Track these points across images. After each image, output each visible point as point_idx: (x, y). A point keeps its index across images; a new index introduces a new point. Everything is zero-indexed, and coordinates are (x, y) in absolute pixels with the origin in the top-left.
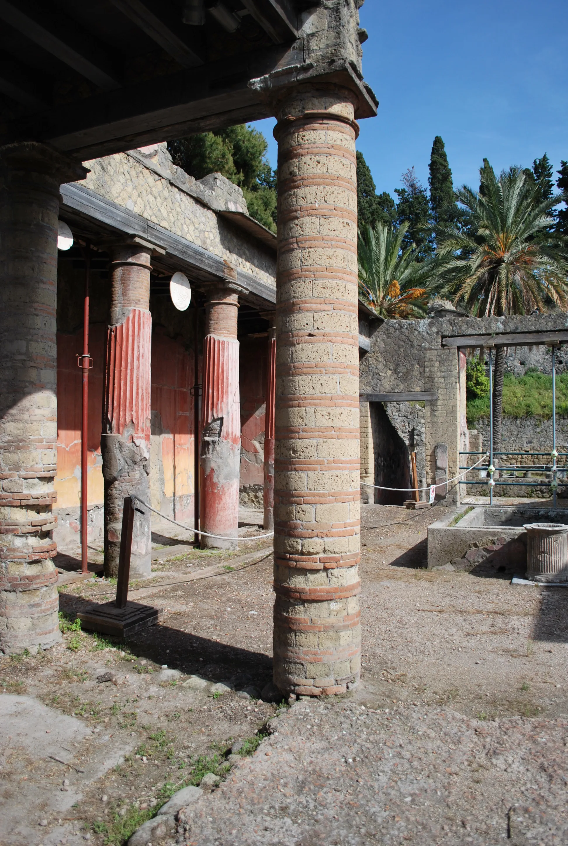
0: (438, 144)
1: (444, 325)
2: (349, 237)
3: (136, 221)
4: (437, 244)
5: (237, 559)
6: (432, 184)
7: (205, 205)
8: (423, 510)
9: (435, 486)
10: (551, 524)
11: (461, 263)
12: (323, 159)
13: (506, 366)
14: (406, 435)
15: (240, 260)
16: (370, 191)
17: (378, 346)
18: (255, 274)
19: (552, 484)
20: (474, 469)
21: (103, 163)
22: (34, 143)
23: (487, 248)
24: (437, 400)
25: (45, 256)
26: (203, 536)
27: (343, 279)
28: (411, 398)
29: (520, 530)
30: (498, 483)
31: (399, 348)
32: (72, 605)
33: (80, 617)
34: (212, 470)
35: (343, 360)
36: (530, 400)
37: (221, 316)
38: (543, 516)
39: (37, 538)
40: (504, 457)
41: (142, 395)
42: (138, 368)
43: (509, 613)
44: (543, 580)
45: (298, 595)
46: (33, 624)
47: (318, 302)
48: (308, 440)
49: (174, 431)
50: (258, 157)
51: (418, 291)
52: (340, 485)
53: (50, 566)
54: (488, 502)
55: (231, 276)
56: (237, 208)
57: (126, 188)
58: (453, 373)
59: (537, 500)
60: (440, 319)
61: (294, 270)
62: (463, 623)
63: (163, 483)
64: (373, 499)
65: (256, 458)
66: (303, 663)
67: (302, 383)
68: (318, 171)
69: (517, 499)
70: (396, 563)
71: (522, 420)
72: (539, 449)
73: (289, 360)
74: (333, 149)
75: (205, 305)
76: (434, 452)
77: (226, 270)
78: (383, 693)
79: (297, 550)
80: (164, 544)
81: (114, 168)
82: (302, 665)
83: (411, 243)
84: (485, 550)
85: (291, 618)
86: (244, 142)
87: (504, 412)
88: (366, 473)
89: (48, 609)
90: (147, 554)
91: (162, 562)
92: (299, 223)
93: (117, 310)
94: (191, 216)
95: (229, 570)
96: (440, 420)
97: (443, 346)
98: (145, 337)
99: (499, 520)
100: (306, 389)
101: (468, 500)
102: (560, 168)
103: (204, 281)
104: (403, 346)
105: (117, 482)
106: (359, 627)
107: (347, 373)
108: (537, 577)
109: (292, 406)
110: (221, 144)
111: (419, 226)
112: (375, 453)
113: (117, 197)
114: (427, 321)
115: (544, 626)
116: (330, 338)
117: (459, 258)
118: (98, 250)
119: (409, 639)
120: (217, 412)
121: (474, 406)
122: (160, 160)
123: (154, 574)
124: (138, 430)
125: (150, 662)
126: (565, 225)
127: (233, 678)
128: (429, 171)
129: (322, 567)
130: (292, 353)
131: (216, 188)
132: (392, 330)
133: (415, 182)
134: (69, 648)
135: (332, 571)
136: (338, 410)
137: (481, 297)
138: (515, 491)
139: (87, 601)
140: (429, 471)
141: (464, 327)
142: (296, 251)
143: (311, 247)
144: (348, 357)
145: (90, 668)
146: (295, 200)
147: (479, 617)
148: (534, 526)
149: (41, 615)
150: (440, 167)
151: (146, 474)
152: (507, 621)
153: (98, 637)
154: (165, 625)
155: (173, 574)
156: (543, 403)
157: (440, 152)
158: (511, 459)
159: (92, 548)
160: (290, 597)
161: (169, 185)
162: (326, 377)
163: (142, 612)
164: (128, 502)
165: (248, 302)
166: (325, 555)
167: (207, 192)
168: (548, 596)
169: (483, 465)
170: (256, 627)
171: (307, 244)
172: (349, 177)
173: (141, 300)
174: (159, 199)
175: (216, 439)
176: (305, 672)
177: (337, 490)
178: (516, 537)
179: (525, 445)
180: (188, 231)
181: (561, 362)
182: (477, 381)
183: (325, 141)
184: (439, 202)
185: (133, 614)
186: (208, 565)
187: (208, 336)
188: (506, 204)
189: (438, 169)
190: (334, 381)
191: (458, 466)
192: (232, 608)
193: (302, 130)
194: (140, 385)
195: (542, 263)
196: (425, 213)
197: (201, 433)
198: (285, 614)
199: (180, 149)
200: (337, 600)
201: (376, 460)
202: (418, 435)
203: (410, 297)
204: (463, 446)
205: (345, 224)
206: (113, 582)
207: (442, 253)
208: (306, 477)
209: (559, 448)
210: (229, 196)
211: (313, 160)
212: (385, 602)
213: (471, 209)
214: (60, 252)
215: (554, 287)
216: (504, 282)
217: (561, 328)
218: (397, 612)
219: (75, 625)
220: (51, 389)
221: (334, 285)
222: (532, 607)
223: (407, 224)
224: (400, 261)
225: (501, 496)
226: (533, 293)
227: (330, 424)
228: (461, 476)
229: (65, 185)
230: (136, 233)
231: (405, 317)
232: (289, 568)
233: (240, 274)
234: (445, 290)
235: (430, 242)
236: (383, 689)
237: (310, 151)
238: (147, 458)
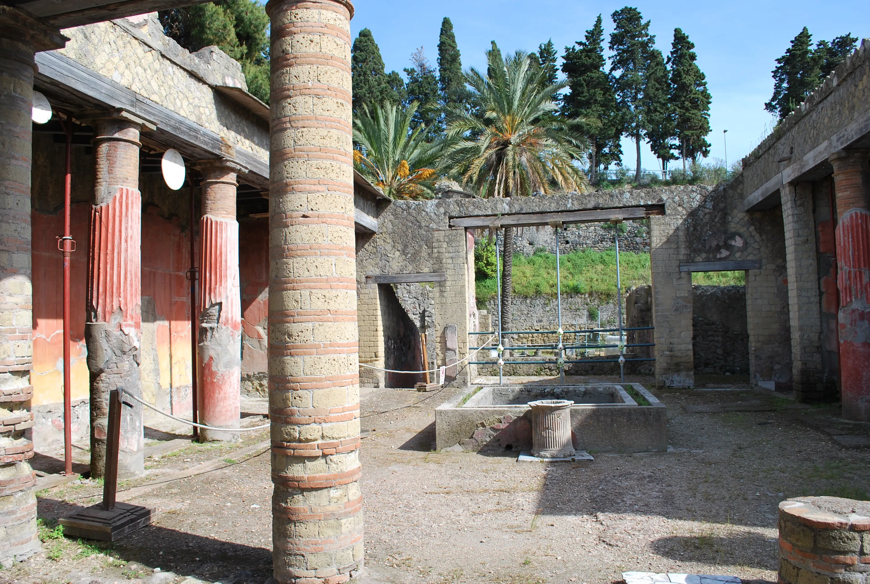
0: (446, 25)
1: (452, 206)
2: (344, 117)
3: (124, 94)
4: (446, 124)
5: (239, 451)
6: (441, 64)
7: (200, 80)
8: (434, 392)
9: (444, 367)
10: (555, 401)
11: (470, 144)
12: (316, 38)
13: (515, 246)
14: (417, 316)
15: (239, 137)
16: (379, 69)
17: (386, 227)
18: (255, 152)
19: (559, 362)
20: (483, 349)
21: (86, 31)
22: (5, 7)
23: (494, 130)
24: (445, 281)
25: (17, 130)
26: (202, 429)
27: (337, 160)
28: (419, 279)
29: (525, 408)
30: (507, 363)
31: (407, 229)
32: (53, 511)
33: (62, 522)
34: (211, 358)
35: (338, 241)
36: (539, 280)
37: (218, 196)
38: (548, 392)
39: (11, 438)
40: (516, 336)
41: (131, 280)
42: (127, 251)
43: (515, 490)
44: (549, 456)
45: (297, 483)
46: (7, 534)
47: (312, 182)
48: (303, 324)
49: (170, 319)
50: (262, 30)
51: (427, 171)
52: (337, 369)
53: (26, 468)
54: (498, 382)
55: (228, 153)
56: (235, 83)
57: (112, 58)
58: (461, 254)
59: (546, 378)
60: (447, 200)
61: (287, 150)
62: (470, 504)
63: (158, 374)
64: (384, 383)
65: (260, 344)
66: (304, 554)
67: (297, 265)
68: (312, 50)
69: (526, 377)
70: (405, 447)
71: (532, 299)
72: (548, 327)
73: (283, 242)
74: (326, 29)
75: (201, 184)
76: (444, 333)
77: (223, 148)
78: (388, 579)
79: (294, 438)
80: (160, 439)
81: (99, 37)
82: (303, 556)
83: (421, 123)
84: (493, 429)
85: (290, 509)
86: (246, 14)
87: (515, 291)
88: (376, 357)
89: (24, 517)
90: (138, 450)
91: (157, 459)
92: (291, 102)
93: (102, 189)
94: (185, 90)
95: (230, 463)
96: (449, 300)
97: (450, 226)
98: (134, 218)
99: (506, 399)
100: (301, 272)
101: (479, 380)
102: (564, 54)
103: (201, 159)
104: (411, 227)
105: (103, 374)
106: (361, 514)
107: (343, 255)
108: (542, 453)
109: (287, 290)
110: (223, 14)
111: (428, 106)
112: (384, 336)
113: (102, 68)
114: (435, 201)
115: (548, 501)
116: (325, 220)
117: (467, 139)
118: (81, 123)
119: (415, 523)
120: (215, 297)
121: (485, 286)
122: (151, 31)
123: (147, 472)
124: (127, 317)
125: (142, 566)
126: (569, 109)
127: (232, 576)
128: (438, 52)
129: (321, 454)
130: (286, 235)
131: (212, 62)
132: (399, 210)
133: (424, 62)
134: (50, 558)
135: (331, 457)
136: (334, 293)
137: (490, 178)
138: (525, 370)
139: (71, 505)
140: (439, 352)
141: (471, 208)
142: (288, 131)
143: (304, 127)
144: (343, 238)
145: (73, 577)
146: (287, 78)
147: (486, 496)
148: (538, 403)
149: (16, 523)
150: (449, 47)
151: (136, 365)
152: (512, 498)
153: (83, 543)
154: (158, 525)
155: (169, 471)
156: (551, 282)
157: (448, 33)
158: (522, 338)
159: (78, 447)
160: (288, 486)
161: (160, 57)
162: (320, 260)
163: (132, 513)
164: (115, 395)
165: (248, 181)
166: (324, 442)
167: (203, 66)
168: (553, 471)
169: (492, 345)
170: (258, 521)
171: (300, 124)
172: (343, 57)
173: (130, 178)
174: (149, 71)
175: (214, 325)
176: (306, 563)
177: (334, 374)
178: (522, 415)
179: (535, 324)
180: (182, 106)
181: (567, 242)
182: (488, 261)
183: (318, 20)
184: (448, 83)
185: (122, 516)
186: (208, 459)
187: (205, 216)
188: (512, 88)
189: (446, 50)
190: (330, 263)
191: (468, 347)
192: (232, 503)
193: (294, 8)
194: (129, 268)
195: (546, 146)
196: (435, 93)
197: (198, 318)
198: (283, 505)
199: (177, 18)
200: (337, 487)
201: (386, 343)
202: (428, 316)
203: (419, 177)
204: (473, 327)
205: (339, 105)
206: (100, 482)
207: (450, 134)
208: (302, 361)
209: (568, 326)
210: (226, 71)
211: (306, 38)
212: (392, 486)
213: (479, 91)
214: (36, 126)
215: (559, 169)
216: (511, 163)
217: (563, 209)
218: (405, 496)
219: (56, 532)
220: (24, 274)
221: (328, 165)
222: (536, 483)
223: (416, 104)
224: (409, 141)
225: (511, 375)
226: (539, 174)
227: (326, 306)
228: (472, 356)
229: (42, 53)
230: (123, 107)
231: (415, 198)
232: (287, 456)
233: (239, 153)
234: (454, 171)
235: (439, 122)
236: (387, 575)
237: (303, 30)
238: (138, 347)
